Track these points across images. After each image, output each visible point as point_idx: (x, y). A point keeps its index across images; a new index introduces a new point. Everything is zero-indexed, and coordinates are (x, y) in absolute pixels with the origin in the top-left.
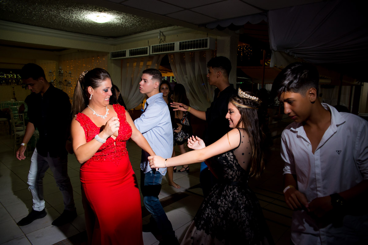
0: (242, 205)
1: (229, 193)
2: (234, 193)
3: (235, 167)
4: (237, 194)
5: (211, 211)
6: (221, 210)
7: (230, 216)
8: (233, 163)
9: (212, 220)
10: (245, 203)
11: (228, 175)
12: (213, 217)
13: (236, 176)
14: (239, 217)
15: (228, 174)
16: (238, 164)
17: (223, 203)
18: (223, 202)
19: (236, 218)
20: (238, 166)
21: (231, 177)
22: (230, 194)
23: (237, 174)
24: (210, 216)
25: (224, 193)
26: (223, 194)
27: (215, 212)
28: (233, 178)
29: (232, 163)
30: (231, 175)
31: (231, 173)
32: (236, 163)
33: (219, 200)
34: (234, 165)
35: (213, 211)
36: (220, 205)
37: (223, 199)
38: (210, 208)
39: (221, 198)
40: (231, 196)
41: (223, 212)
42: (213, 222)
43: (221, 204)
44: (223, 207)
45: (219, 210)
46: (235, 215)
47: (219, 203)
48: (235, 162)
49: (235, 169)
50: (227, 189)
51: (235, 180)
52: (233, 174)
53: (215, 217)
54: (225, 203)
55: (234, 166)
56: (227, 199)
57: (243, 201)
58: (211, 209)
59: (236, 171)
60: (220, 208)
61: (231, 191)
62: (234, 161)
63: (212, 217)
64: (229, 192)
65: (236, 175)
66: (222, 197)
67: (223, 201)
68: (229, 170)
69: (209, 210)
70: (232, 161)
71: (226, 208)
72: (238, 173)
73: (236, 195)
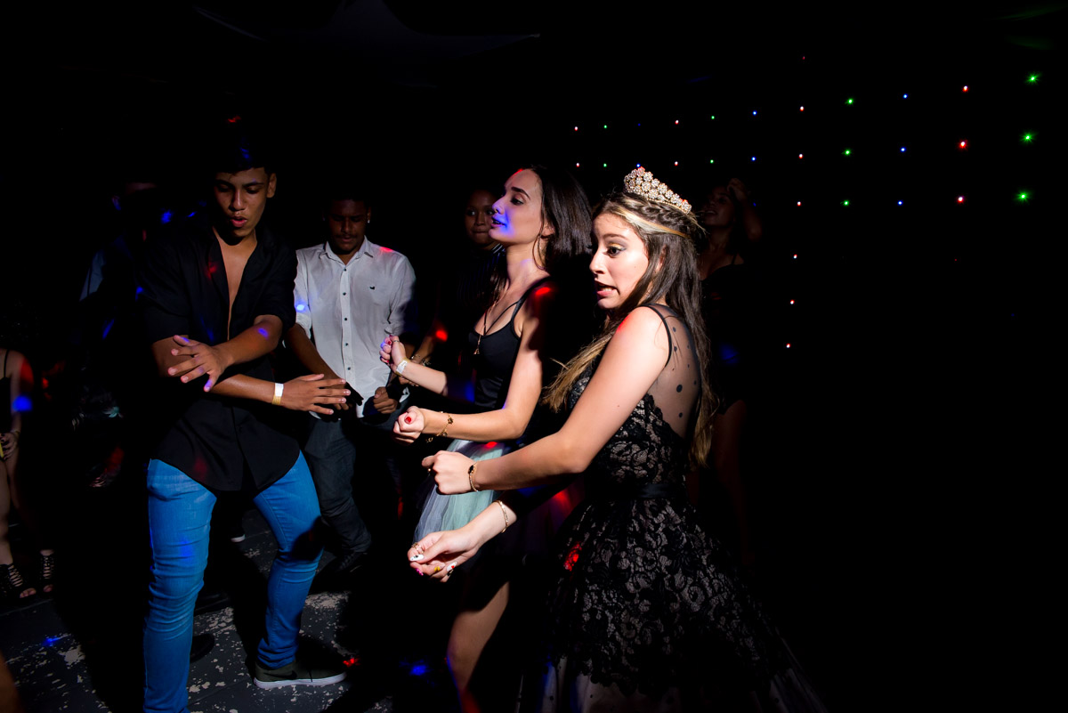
0: (704, 554)
1: (653, 523)
2: (668, 519)
3: (653, 436)
4: (679, 521)
5: (600, 601)
6: (637, 586)
7: (680, 596)
8: (647, 421)
9: (612, 627)
10: (708, 547)
11: (632, 467)
12: (611, 617)
13: (660, 466)
14: (710, 591)
15: (632, 463)
16: (663, 422)
17: (639, 559)
18: (637, 556)
19: (701, 597)
20: (664, 430)
21: (644, 472)
22: (657, 526)
23: (663, 457)
24: (599, 617)
25: (634, 527)
26: (631, 529)
27: (618, 600)
28: (652, 473)
29: (642, 423)
30: (644, 466)
31: (643, 457)
32: (655, 420)
33: (623, 554)
34: (649, 428)
35: (608, 597)
36: (629, 567)
37: (634, 547)
38: (593, 590)
39: (629, 546)
40: (660, 529)
41: (644, 594)
42: (617, 633)
43: (632, 566)
44: (642, 573)
45: (631, 587)
46: (691, 588)
47: (625, 563)
48: (651, 419)
49: (654, 442)
50: (641, 510)
51: (658, 477)
52: (648, 459)
53: (620, 615)
54: (645, 559)
55: (650, 433)
56: (650, 542)
57: (701, 541)
58: (598, 593)
59: (659, 447)
60: (630, 580)
61: (655, 515)
62: (647, 414)
63: (607, 617)
64: (652, 520)
65: (660, 460)
66: (631, 542)
67: (634, 553)
68: (636, 448)
69: (591, 598)
70: (639, 417)
71: (652, 576)
72: (666, 454)
73: (675, 526)
